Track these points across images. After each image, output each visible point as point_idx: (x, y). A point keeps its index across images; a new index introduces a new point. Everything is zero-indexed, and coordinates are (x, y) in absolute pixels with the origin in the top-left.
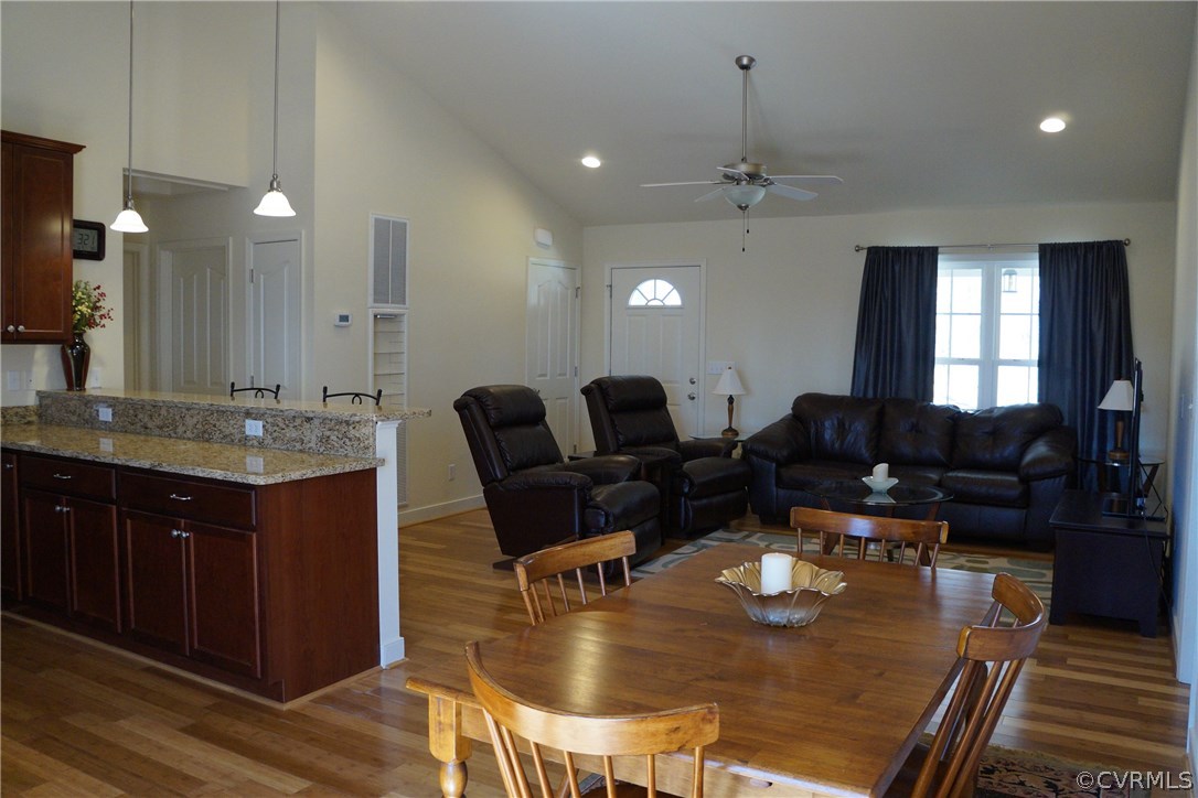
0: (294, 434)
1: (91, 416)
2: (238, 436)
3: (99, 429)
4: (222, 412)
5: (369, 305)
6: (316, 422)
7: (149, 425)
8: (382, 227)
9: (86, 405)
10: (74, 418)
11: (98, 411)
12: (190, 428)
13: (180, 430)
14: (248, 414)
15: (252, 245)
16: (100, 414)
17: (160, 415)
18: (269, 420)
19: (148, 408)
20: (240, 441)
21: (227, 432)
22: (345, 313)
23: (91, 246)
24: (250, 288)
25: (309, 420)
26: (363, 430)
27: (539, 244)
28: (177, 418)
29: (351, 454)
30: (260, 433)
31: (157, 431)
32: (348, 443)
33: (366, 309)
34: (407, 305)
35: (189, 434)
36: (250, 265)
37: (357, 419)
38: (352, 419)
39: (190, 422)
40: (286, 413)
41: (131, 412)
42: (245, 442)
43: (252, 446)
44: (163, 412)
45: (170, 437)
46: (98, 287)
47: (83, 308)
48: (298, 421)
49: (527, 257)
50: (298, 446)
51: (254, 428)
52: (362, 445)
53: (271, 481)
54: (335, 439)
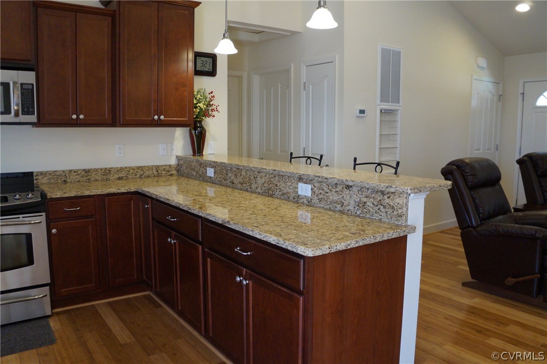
0: (336, 198)
1: (203, 173)
2: (292, 195)
3: (206, 181)
4: (281, 176)
5: (377, 104)
6: (355, 189)
7: (235, 182)
8: (385, 53)
9: (200, 165)
10: (194, 173)
11: (206, 170)
12: (260, 185)
13: (254, 186)
14: (300, 179)
15: (305, 67)
16: (208, 172)
17: (241, 175)
18: (317, 185)
19: (234, 169)
20: (294, 198)
21: (285, 191)
22: (362, 108)
23: (208, 68)
24: (303, 93)
25: (348, 187)
26: (397, 200)
27: (479, 67)
28: (252, 178)
29: (385, 219)
30: (309, 194)
31: (239, 186)
32: (383, 210)
33: (375, 106)
34: (401, 104)
35: (259, 190)
36: (304, 79)
37: (392, 190)
38: (388, 190)
39: (260, 181)
40: (330, 181)
41: (224, 171)
42: (297, 200)
43: (303, 203)
44: (243, 173)
45: (247, 191)
46: (212, 93)
47: (201, 105)
48: (339, 188)
49: (472, 75)
50: (339, 207)
51: (305, 190)
52: (395, 213)
53: (319, 253)
54: (371, 205)
